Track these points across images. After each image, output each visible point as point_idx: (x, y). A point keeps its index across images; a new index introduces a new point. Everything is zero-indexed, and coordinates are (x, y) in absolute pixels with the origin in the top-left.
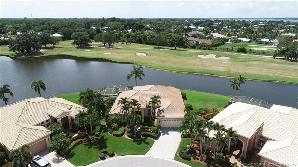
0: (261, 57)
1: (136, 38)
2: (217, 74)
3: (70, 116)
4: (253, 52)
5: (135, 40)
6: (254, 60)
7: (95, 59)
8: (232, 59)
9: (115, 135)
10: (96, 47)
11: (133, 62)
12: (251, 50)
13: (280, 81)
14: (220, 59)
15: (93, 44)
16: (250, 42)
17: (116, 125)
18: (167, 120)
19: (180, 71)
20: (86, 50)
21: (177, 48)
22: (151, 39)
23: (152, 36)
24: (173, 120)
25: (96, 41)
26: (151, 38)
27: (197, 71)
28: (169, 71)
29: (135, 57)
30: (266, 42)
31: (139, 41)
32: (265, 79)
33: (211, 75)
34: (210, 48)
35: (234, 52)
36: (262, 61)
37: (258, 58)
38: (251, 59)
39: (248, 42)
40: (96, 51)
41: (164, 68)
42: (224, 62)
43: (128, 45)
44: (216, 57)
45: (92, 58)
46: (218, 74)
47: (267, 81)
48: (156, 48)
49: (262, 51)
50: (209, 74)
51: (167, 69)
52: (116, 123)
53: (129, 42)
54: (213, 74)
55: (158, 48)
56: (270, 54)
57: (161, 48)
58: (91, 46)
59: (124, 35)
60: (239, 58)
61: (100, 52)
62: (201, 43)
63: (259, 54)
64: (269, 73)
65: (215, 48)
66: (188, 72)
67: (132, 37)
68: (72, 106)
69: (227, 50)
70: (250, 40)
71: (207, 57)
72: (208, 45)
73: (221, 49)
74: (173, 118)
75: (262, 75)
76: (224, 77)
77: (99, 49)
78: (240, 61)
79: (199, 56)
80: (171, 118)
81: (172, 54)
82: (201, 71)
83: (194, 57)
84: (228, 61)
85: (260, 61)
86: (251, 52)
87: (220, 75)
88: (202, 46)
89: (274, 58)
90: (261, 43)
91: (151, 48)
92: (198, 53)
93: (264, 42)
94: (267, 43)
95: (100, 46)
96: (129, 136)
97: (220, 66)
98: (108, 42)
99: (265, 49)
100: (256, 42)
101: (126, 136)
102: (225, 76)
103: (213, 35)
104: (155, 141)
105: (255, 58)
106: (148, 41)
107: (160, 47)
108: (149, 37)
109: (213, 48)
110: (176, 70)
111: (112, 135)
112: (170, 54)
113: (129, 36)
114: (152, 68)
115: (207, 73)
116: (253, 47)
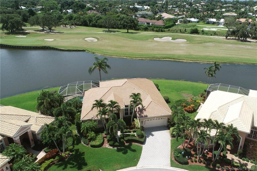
0: (214, 38)
1: (79, 20)
2: (179, 58)
3: (30, 132)
4: (205, 32)
5: (79, 22)
6: (209, 42)
7: (37, 47)
8: (188, 41)
9: (93, 146)
10: (33, 32)
11: (84, 49)
12: (203, 31)
13: (239, 62)
14: (176, 42)
15: (28, 28)
16: (198, 22)
17: (92, 134)
18: (150, 120)
19: (141, 58)
20: (21, 36)
21: (130, 31)
22: (98, 21)
23: (98, 17)
24: (157, 119)
25: (32, 25)
26: (98, 19)
27: (159, 56)
28: (128, 57)
29: (85, 43)
30: (213, 21)
31: (84, 23)
32: (226, 61)
33: (173, 60)
34: (163, 30)
35: (187, 34)
36: (216, 42)
37: (212, 39)
38: (206, 41)
39: (196, 22)
40: (34, 37)
41: (122, 54)
42: (182, 45)
43: (72, 28)
44: (172, 39)
45: (32, 47)
46: (181, 59)
47: (228, 63)
48: (106, 31)
49: (213, 31)
50: (171, 59)
51: (126, 56)
52: (92, 131)
53: (73, 25)
54: (176, 59)
55: (107, 31)
56: (221, 34)
57: (111, 31)
58: (26, 31)
59: (65, 17)
60: (195, 40)
61: (40, 38)
62: (152, 25)
63: (212, 35)
64: (226, 54)
65: (168, 29)
66: (149, 58)
67: (75, 18)
68: (29, 117)
69: (180, 31)
70: (198, 20)
71: (163, 40)
72: (160, 26)
73: (174, 31)
74: (157, 117)
75: (221, 57)
76: (186, 61)
77: (37, 34)
78: (196, 43)
79: (155, 39)
80: (156, 117)
81: (126, 38)
82: (162, 56)
83: (150, 40)
84: (185, 44)
85: (215, 42)
86: (203, 32)
87: (183, 60)
88: (155, 27)
89: (226, 39)
90: (208, 23)
91: (100, 31)
92: (154, 35)
93: (211, 22)
94: (214, 23)
95: (38, 31)
96: (110, 145)
97: (179, 50)
98: (48, 26)
99: (214, 30)
100: (204, 22)
101: (107, 145)
102: (188, 60)
103: (162, 15)
104: (142, 147)
105: (210, 39)
106: (94, 23)
107: (110, 29)
108: (95, 19)
109: (166, 30)
110: (136, 57)
111: (90, 147)
112: (124, 38)
113: (71, 18)
114: (108, 55)
115: (169, 58)
116: (203, 27)
